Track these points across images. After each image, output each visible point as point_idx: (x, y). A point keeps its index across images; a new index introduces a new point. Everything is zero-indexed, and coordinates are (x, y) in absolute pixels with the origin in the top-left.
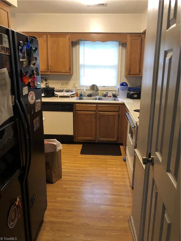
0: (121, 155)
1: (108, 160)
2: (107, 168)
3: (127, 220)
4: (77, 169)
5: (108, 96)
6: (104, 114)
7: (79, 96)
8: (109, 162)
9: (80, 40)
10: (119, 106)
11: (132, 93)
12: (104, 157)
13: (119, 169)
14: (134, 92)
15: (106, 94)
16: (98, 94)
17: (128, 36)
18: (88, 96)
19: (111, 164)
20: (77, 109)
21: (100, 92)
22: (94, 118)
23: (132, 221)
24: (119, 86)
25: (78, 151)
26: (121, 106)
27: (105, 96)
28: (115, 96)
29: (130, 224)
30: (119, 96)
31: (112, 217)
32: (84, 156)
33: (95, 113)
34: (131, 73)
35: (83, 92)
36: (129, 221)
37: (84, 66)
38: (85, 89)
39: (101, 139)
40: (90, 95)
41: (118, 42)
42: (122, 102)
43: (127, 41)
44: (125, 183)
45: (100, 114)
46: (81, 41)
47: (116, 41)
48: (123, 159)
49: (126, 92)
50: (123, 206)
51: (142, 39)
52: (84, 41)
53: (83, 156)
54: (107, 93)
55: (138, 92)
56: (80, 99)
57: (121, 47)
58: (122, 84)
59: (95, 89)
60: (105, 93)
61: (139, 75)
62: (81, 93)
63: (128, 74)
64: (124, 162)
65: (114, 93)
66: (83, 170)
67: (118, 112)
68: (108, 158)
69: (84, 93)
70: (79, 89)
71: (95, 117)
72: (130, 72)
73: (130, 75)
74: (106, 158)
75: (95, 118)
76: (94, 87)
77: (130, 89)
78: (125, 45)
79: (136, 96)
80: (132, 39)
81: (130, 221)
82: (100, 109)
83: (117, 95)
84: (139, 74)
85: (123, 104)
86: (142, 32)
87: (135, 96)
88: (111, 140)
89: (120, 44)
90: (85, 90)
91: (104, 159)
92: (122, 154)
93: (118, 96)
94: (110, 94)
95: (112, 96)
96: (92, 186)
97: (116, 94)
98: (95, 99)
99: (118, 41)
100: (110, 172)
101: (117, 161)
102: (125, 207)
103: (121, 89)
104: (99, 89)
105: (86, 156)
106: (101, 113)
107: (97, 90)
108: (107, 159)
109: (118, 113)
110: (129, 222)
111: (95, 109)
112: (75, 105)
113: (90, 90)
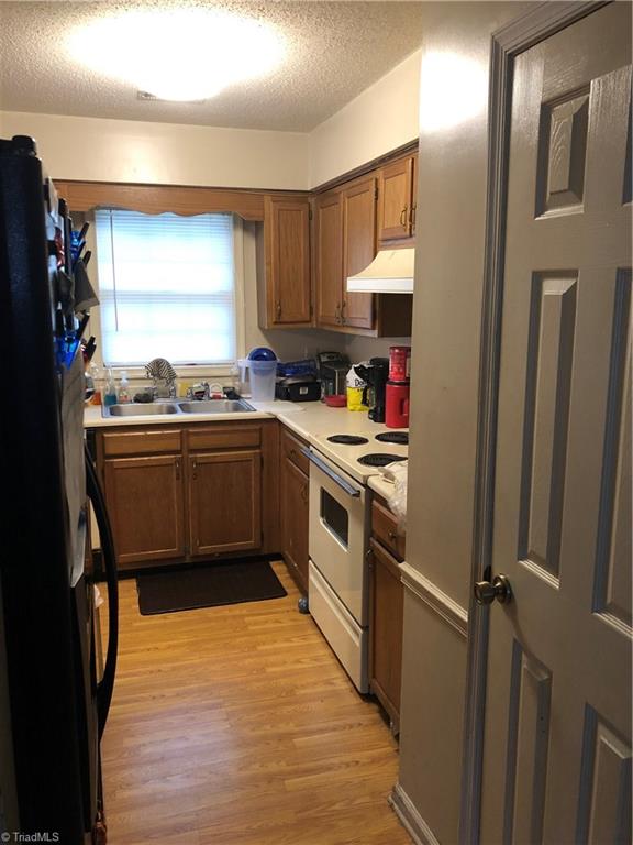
0: (285, 594)
1: (247, 619)
2: (254, 647)
3: (384, 805)
4: (151, 672)
5: (211, 395)
6: (211, 460)
7: (103, 400)
8: (256, 624)
9: (98, 208)
10: (261, 429)
11: (290, 381)
12: (230, 610)
13: (296, 642)
14: (298, 378)
15: (203, 389)
16: (175, 390)
17: (267, 199)
18: (137, 400)
19: (265, 632)
20: (111, 450)
21: (178, 384)
22: (174, 476)
23: (408, 802)
24: (245, 362)
25: (130, 606)
26: (265, 426)
27: (200, 395)
28: (232, 395)
29: (402, 817)
30: (249, 392)
31: (337, 807)
32: (157, 619)
33: (177, 461)
34: (285, 318)
35: (117, 387)
36: (391, 806)
37: (115, 295)
38: (124, 375)
39: (205, 549)
40: (146, 395)
41: (231, 217)
42: (270, 414)
43: (263, 216)
44: (332, 684)
45: (198, 461)
46: (101, 211)
47: (223, 214)
48: (296, 607)
49: (273, 379)
50: (357, 762)
51: (310, 211)
52: (111, 209)
53: (153, 622)
54: (207, 385)
55: (310, 380)
56: (113, 412)
57: (240, 233)
58: (257, 356)
59: (165, 373)
60: (197, 386)
61: (309, 325)
62: (113, 388)
63: (275, 323)
64: (305, 616)
65: (229, 384)
66: (174, 669)
67: (259, 447)
68: (244, 612)
69: (121, 390)
70: (102, 376)
71: (178, 475)
72: (280, 315)
73: (281, 323)
74: (237, 612)
75: (178, 478)
76: (159, 369)
77: (281, 371)
78: (254, 227)
79: (306, 392)
80: (280, 210)
81: (396, 807)
82: (194, 442)
83: (241, 392)
84: (310, 321)
85: (275, 421)
86: (309, 189)
87: (303, 391)
88: (239, 548)
89: (235, 223)
90: (124, 381)
91: (234, 617)
92: (287, 590)
93: (243, 396)
94: (216, 388)
95: (222, 396)
96: (227, 720)
97: (237, 389)
98: (164, 410)
99: (229, 214)
100: (272, 659)
101: (277, 616)
102: (364, 765)
103: (255, 372)
104: (178, 374)
105: (165, 618)
106: (199, 455)
107: (173, 376)
108: (243, 616)
109: (258, 451)
110: (394, 811)
111: (176, 445)
112: (103, 437)
113: (148, 378)
